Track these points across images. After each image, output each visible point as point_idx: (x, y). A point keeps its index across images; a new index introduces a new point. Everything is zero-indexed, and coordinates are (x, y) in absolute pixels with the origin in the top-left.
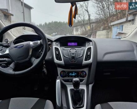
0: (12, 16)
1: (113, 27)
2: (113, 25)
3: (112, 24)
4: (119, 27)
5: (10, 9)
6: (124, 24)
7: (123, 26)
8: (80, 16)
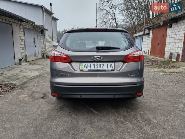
0: (46, 31)
1: (136, 38)
2: (136, 37)
3: (135, 35)
4: (140, 39)
5: (45, 25)
6: (143, 37)
7: (143, 38)
8: (107, 24)
